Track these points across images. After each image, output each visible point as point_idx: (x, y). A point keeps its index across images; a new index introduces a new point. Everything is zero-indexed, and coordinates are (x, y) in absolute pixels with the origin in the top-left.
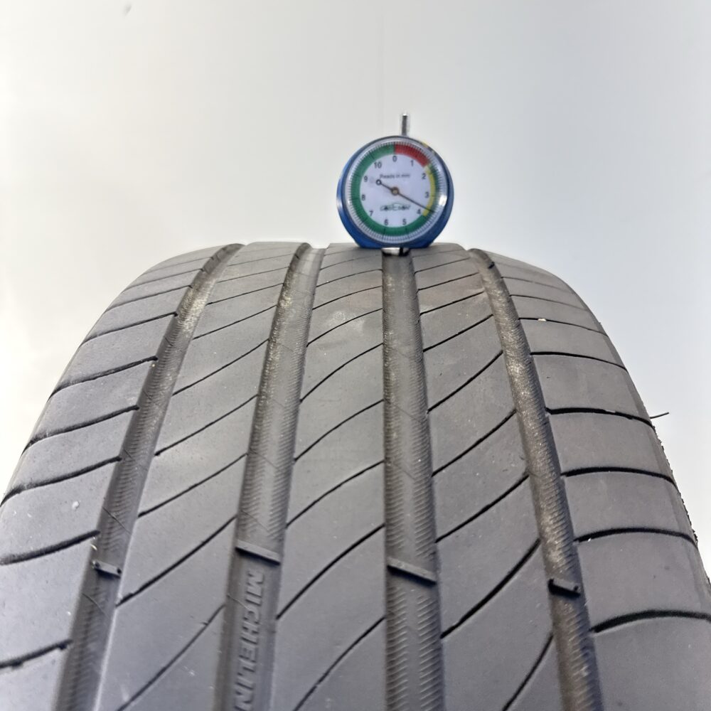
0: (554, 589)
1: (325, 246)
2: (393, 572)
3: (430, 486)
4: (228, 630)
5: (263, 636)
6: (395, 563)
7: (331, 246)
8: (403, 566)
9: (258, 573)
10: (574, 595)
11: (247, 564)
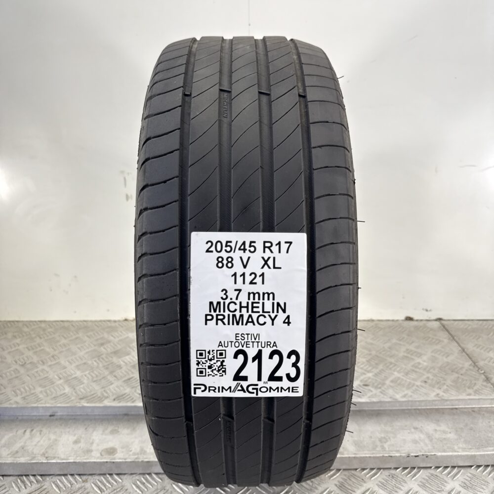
0: (300, 96)
1: (232, 38)
2: (260, 93)
3: (269, 78)
4: (220, 103)
5: (228, 105)
6: (260, 91)
7: (234, 37)
8: (262, 91)
9: (226, 94)
10: (304, 97)
11: (222, 93)
